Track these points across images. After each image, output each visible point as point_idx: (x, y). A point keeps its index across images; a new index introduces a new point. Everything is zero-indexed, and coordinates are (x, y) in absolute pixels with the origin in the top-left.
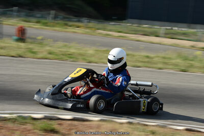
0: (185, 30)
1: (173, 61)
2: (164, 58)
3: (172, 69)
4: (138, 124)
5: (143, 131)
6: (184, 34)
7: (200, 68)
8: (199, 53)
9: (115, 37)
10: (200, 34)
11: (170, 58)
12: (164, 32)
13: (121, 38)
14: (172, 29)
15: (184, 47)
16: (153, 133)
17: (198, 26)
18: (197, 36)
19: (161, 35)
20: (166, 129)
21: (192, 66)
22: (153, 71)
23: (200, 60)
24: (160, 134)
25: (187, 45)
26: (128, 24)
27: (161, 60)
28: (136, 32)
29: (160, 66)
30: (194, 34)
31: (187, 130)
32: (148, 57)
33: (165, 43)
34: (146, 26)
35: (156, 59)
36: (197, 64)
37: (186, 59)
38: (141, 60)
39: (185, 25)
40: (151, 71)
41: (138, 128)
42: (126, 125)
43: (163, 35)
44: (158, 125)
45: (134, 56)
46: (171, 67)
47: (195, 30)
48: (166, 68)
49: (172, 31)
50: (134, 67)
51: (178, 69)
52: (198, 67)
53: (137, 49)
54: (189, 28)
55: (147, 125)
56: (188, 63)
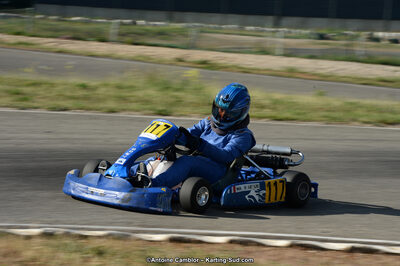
0: (161, 25)
1: (140, 94)
2: (119, 87)
3: (137, 111)
4: (67, 235)
5: (76, 251)
6: (161, 34)
7: (196, 105)
8: (193, 72)
9: (9, 44)
10: (193, 32)
11: (132, 88)
12: (117, 31)
13: (21, 46)
14: (135, 24)
15: (160, 62)
16: (100, 253)
17: (189, 15)
18: (187, 36)
19: (111, 38)
20: (127, 243)
21: (179, 102)
22: (96, 118)
23: (195, 89)
24: (114, 254)
25: (167, 58)
26: (37, 16)
27: (113, 92)
28: (55, 33)
29: (111, 105)
30: (182, 33)
31: (173, 240)
32: (84, 87)
33: (120, 54)
34: (76, 20)
35: (102, 91)
36: (189, 97)
37: (166, 87)
38: (68, 94)
39: (162, 14)
40: (91, 117)
41: (66, 245)
42: (39, 241)
43: (115, 38)
44: (109, 235)
45: (53, 85)
46: (134, 106)
47: (184, 24)
48: (124, 110)
49: (133, 28)
50: (54, 109)
51: (151, 110)
52: (191, 103)
53: (59, 70)
54: (171, 19)
55: (86, 237)
56: (173, 97)
